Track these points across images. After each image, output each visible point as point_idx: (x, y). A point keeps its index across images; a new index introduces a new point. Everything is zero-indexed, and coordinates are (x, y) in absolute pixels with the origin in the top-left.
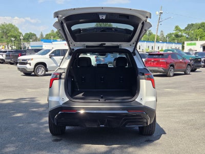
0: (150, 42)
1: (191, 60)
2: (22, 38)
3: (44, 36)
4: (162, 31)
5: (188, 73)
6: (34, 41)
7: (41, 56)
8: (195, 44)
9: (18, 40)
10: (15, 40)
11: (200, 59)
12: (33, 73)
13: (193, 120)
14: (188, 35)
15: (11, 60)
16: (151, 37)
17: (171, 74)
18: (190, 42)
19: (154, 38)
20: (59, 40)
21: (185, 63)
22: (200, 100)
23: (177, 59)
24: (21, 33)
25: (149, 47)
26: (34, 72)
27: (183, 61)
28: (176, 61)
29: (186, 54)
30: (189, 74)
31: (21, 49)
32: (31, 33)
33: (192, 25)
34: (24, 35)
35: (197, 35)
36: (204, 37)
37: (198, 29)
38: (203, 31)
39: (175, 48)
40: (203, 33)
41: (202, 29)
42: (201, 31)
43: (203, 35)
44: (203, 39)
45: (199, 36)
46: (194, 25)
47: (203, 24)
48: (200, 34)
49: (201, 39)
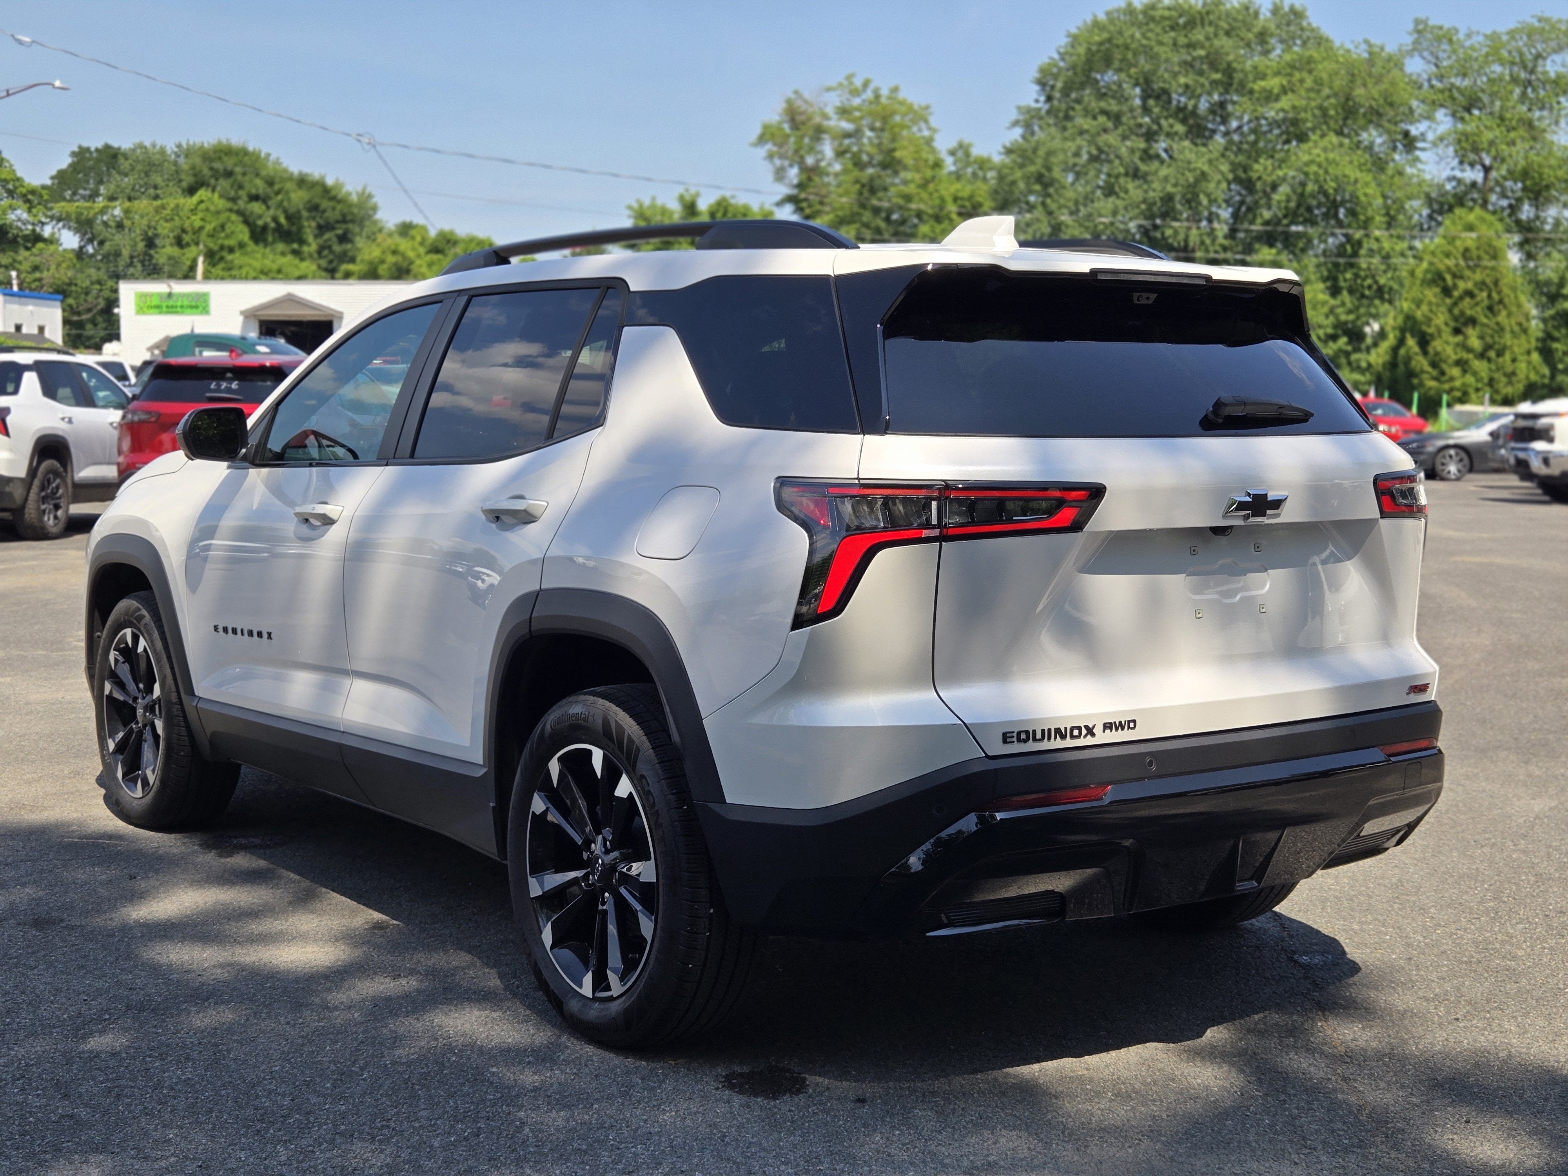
8: (199, 305)
14: (84, 231)
33: (111, 155)
35: (186, 238)
36: (237, 254)
37: (191, 191)
38: (231, 210)
39: (12, 329)
40: (233, 222)
41: (216, 195)
42: (212, 208)
43: (231, 242)
44: (234, 272)
45: (201, 247)
46: (121, 160)
47: (223, 155)
48: (209, 227)
49: (218, 270)
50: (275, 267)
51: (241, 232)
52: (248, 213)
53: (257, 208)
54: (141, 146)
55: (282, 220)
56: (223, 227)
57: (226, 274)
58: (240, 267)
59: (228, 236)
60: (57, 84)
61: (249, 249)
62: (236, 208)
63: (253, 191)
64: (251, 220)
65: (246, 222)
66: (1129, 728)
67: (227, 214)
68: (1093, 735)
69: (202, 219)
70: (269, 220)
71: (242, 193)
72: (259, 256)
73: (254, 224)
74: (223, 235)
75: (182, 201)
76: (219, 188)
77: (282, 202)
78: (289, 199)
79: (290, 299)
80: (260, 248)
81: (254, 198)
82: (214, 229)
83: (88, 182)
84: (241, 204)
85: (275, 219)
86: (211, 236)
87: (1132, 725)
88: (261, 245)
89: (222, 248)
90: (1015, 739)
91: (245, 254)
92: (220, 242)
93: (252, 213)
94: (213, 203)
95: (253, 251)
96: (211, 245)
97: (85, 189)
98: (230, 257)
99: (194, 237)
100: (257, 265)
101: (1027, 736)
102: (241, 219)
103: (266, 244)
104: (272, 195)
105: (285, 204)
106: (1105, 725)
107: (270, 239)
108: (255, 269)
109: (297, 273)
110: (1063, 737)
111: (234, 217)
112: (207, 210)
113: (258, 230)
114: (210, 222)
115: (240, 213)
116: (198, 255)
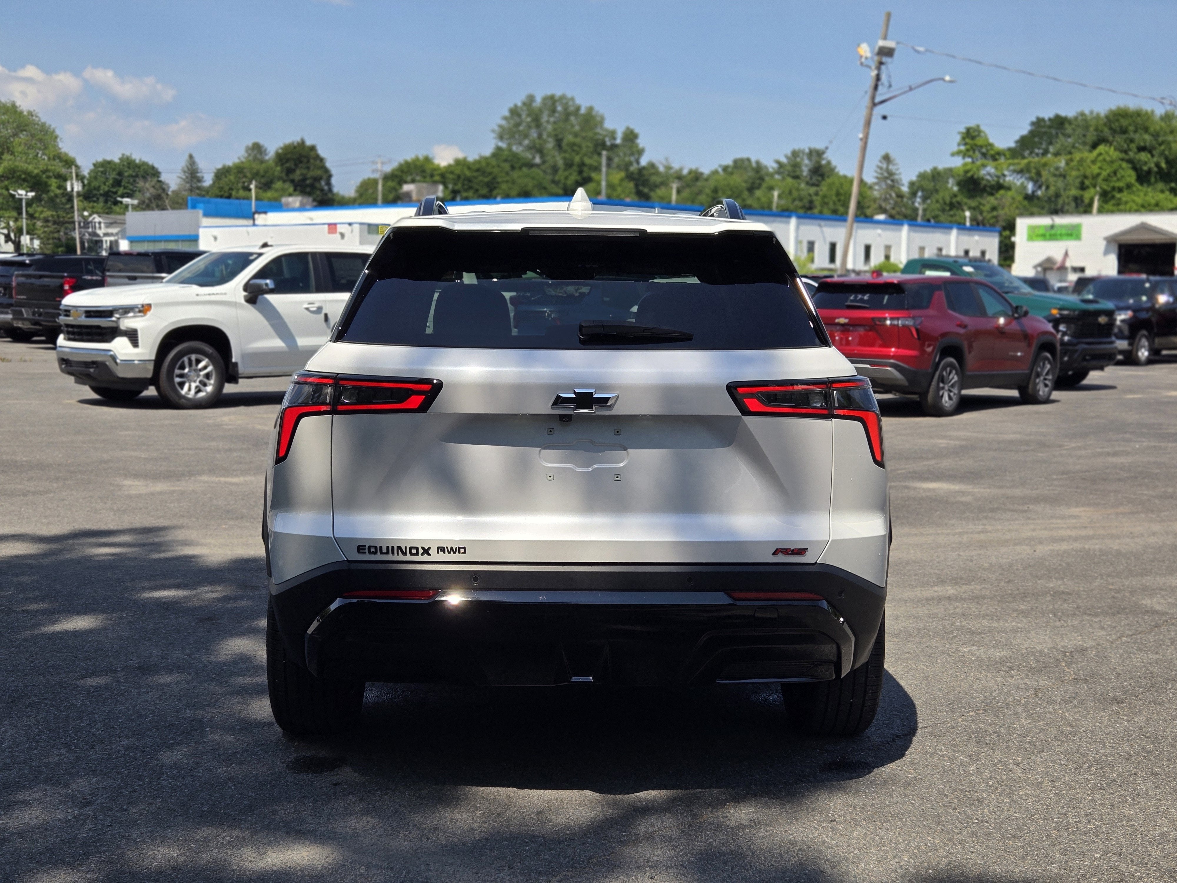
0: (820, 217)
1: (1056, 322)
2: (77, 187)
3: (208, 180)
4: (887, 158)
5: (1042, 391)
6: (145, 206)
7: (195, 289)
8: (1074, 233)
9: (52, 203)
10: (37, 199)
11: (1110, 314)
12: (151, 391)
13: (1083, 651)
14: (1037, 179)
15: (18, 315)
16: (824, 188)
17: (946, 402)
18: (1045, 221)
19: (843, 198)
20: (295, 201)
21: (1027, 337)
22: (1115, 545)
23: (982, 312)
24: (69, 163)
25: (811, 246)
26: (154, 380)
27: (1015, 326)
28: (972, 322)
29: (1026, 289)
30: (1047, 401)
31: (72, 249)
32: (128, 163)
33: (1060, 122)
34: (86, 172)
35: (1087, 182)
36: (1125, 193)
37: (1094, 146)
38: (1122, 160)
39: (962, 253)
40: (1123, 169)
41: (1112, 149)
42: (1108, 159)
43: (1121, 184)
44: (1122, 207)
45: (1098, 189)
46: (1067, 125)
47: (1120, 118)
48: (1104, 174)
49: (1109, 206)
50: (1153, 201)
51: (1130, 176)
52: (1136, 161)
53: (1144, 156)
54: (1082, 114)
55: (1163, 165)
56: (1115, 173)
57: (1115, 208)
58: (1126, 203)
59: (1118, 180)
60: (947, 78)
61: (1135, 189)
62: (1126, 157)
63: (1142, 144)
64: (1138, 166)
65: (1135, 168)
66: (459, 552)
67: (1120, 162)
68: (429, 555)
69: (1100, 168)
70: (1152, 165)
71: (1133, 146)
72: (1142, 194)
73: (1141, 169)
74: (1115, 179)
75: (1086, 154)
76: (1115, 143)
77: (1164, 151)
78: (1170, 149)
79: (1144, 227)
80: (1144, 188)
81: (1141, 149)
82: (1109, 175)
83: (1041, 144)
84: (1131, 154)
85: (1157, 165)
86: (1105, 180)
87: (462, 551)
88: (1145, 185)
89: (1113, 189)
90: (367, 550)
91: (1133, 193)
92: (1112, 184)
93: (1139, 160)
94: (1109, 156)
95: (1138, 190)
96: (1105, 187)
97: (1039, 148)
98: (1118, 195)
99: (1093, 182)
100: (1139, 201)
101: (374, 549)
102: (1130, 166)
103: (1149, 183)
104: (1157, 146)
105: (1167, 153)
106: (438, 548)
107: (1153, 180)
108: (1137, 204)
109: (1171, 206)
110: (404, 554)
111: (1124, 165)
112: (1104, 160)
113: (1144, 173)
114: (1105, 170)
115: (1129, 161)
116: (1095, 195)
